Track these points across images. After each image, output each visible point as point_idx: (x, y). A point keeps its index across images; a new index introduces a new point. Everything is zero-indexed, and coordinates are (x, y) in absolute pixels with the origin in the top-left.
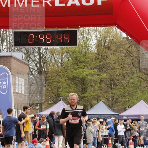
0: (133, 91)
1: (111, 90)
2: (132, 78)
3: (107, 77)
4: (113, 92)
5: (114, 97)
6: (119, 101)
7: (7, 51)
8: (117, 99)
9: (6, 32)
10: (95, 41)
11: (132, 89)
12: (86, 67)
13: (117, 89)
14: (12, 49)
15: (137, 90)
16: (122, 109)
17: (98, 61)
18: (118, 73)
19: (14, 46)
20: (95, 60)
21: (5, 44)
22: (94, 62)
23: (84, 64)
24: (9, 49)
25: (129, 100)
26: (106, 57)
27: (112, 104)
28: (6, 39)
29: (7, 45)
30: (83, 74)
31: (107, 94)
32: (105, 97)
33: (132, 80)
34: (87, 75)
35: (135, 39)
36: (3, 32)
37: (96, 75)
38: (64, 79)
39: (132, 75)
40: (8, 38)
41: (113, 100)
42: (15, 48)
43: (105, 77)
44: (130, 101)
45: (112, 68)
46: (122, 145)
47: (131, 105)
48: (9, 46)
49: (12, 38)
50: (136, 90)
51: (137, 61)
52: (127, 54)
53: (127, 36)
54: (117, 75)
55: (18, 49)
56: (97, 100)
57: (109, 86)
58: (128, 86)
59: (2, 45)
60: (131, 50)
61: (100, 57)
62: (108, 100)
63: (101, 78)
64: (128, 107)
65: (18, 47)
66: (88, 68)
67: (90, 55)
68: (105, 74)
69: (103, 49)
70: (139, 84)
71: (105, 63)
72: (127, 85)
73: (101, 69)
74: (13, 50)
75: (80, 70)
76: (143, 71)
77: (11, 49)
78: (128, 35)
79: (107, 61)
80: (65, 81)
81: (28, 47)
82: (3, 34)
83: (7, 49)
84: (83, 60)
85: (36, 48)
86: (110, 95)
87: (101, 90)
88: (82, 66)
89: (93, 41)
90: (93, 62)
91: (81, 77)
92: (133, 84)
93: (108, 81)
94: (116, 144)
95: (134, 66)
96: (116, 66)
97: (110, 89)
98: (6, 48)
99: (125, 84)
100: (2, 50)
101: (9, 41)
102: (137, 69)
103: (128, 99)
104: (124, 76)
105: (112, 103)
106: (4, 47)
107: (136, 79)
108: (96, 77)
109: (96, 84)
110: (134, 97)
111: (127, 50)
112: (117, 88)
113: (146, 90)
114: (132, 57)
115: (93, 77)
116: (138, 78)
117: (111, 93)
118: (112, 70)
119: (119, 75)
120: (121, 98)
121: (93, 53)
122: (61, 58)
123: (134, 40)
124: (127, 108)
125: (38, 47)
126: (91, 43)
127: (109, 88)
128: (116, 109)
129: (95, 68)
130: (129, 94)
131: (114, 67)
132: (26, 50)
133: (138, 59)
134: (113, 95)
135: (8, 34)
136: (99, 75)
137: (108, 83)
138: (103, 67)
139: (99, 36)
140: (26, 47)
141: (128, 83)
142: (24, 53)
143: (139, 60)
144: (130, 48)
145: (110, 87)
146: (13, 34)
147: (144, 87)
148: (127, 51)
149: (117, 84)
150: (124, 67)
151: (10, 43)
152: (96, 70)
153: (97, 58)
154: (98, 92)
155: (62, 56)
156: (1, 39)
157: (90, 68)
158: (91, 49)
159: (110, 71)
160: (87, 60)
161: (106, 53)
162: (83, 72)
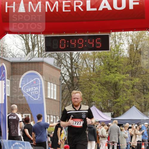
3: (140, 82)
4: (145, 97)
5: (146, 102)
7: (39, 57)
9: (37, 37)
10: (127, 46)
12: (118, 72)
14: (44, 54)
17: (130, 66)
19: (46, 51)
20: (128, 64)
21: (36, 49)
22: (127, 67)
23: (116, 69)
24: (40, 55)
26: (138, 61)
27: (145, 109)
28: (38, 44)
29: (38, 51)
30: (115, 79)
31: (140, 99)
32: (137, 102)
34: (120, 80)
36: (34, 37)
37: (129, 80)
38: (96, 84)
40: (40, 43)
41: (145, 105)
42: (46, 53)
43: (137, 81)
45: (144, 73)
48: (40, 51)
49: (43, 43)
55: (49, 54)
56: (130, 105)
57: (142, 91)
59: (34, 50)
61: (132, 62)
62: (141, 105)
63: (134, 83)
65: (50, 53)
66: (120, 72)
67: (122, 60)
68: (138, 79)
69: (136, 53)
71: (137, 67)
73: (133, 74)
74: (44, 56)
75: (112, 75)
77: (42, 55)
79: (139, 66)
80: (97, 86)
81: (59, 52)
82: (34, 39)
83: (39, 54)
84: (115, 65)
85: (68, 53)
86: (143, 100)
87: (134, 95)
88: (114, 71)
89: (125, 45)
90: (125, 66)
91: (113, 82)
93: (141, 86)
97: (143, 94)
98: (37, 53)
100: (34, 55)
101: (41, 46)
105: (145, 108)
106: (35, 53)
108: (128, 82)
109: (128, 89)
115: (125, 82)
117: (143, 98)
118: (144, 75)
121: (125, 57)
122: (93, 63)
125: (69, 52)
126: (123, 48)
127: (141, 93)
129: (127, 73)
131: (146, 72)
132: (58, 55)
134: (146, 100)
135: (39, 40)
136: (131, 80)
137: (140, 88)
138: (135, 72)
139: (131, 41)
140: (57, 52)
142: (56, 58)
145: (142, 92)
146: (44, 39)
151: (41, 48)
152: (128, 75)
153: (129, 62)
154: (131, 97)
155: (94, 61)
156: (32, 44)
157: (122, 73)
158: (123, 53)
159: (143, 76)
160: (120, 65)
161: (138, 58)
162: (115, 77)
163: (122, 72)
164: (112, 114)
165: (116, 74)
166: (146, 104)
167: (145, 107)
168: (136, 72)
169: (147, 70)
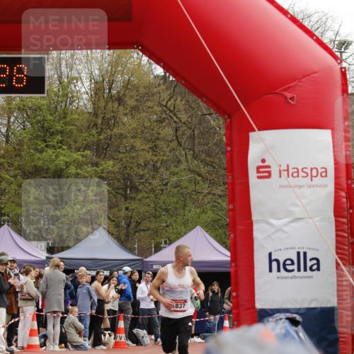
0: (177, 203)
1: (126, 200)
2: (174, 174)
3: (117, 170)
4: (129, 205)
5: (131, 217)
6: (142, 228)
8: (138, 224)
10: (87, 84)
11: (174, 200)
12: (66, 145)
13: (140, 200)
15: (188, 201)
16: (151, 248)
17: (94, 132)
18: (141, 161)
20: (88, 128)
22: (87, 134)
23: (59, 138)
25: (168, 226)
26: (113, 121)
27: (127, 236)
30: (56, 162)
31: (117, 209)
32: (109, 218)
33: (174, 179)
34: (67, 165)
35: (184, 79)
37: (90, 165)
39: (176, 166)
41: (128, 226)
43: (111, 169)
44: (170, 227)
45: (128, 148)
46: (150, 333)
47: (171, 239)
50: (185, 201)
51: (188, 133)
52: (164, 116)
53: (165, 74)
54: (139, 166)
57: (120, 191)
58: (165, 191)
60: (174, 107)
61: (99, 121)
62: (117, 226)
63: (102, 173)
64: (165, 242)
66: (70, 147)
67: (76, 116)
68: (111, 163)
69: (107, 102)
70: (192, 187)
71: (111, 135)
72: (162, 190)
73: (102, 150)
75: (50, 151)
76: (203, 156)
78: (167, 71)
79: (116, 131)
84: (59, 128)
86: (123, 213)
88: (55, 144)
89: (82, 83)
90: (82, 133)
91: (52, 167)
92: (177, 189)
93: (119, 180)
94: (135, 331)
95: (180, 144)
96: (138, 144)
97: (123, 200)
99: (159, 188)
102: (187, 151)
103: (164, 225)
104: (156, 169)
105: (128, 233)
107: (186, 177)
108: (89, 169)
110: (180, 219)
111: (166, 106)
112: (140, 196)
113: (208, 203)
114: (175, 122)
115: (81, 170)
116: (189, 172)
117: (124, 208)
118: (127, 154)
119: (145, 165)
120: (150, 221)
121: (82, 110)
123: (181, 83)
124: (163, 245)
126: (78, 88)
127: (120, 196)
128: (136, 246)
129: (87, 147)
130: (167, 210)
131: (133, 147)
133: (190, 129)
134: (130, 214)
136: (97, 165)
137: (117, 184)
138: (105, 147)
139: (97, 72)
141: (166, 184)
143: (193, 131)
144: (172, 101)
145: (122, 195)
147: (205, 196)
148: (165, 109)
149: (140, 188)
150: (155, 145)
152: (88, 152)
153: (92, 124)
157: (76, 149)
158: (79, 102)
159: (124, 156)
160: (69, 128)
161: (113, 112)
162: (57, 156)
163: (73, 147)
164: (48, 244)
165: (60, 150)
166: (130, 222)
167: (127, 230)
168: (107, 148)
169: (135, 142)
